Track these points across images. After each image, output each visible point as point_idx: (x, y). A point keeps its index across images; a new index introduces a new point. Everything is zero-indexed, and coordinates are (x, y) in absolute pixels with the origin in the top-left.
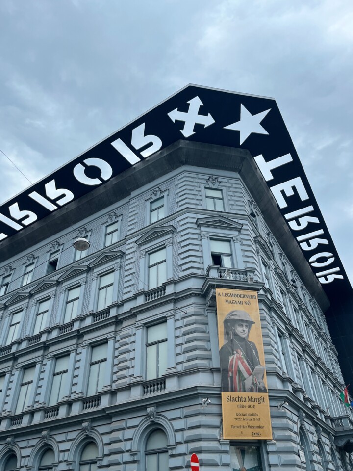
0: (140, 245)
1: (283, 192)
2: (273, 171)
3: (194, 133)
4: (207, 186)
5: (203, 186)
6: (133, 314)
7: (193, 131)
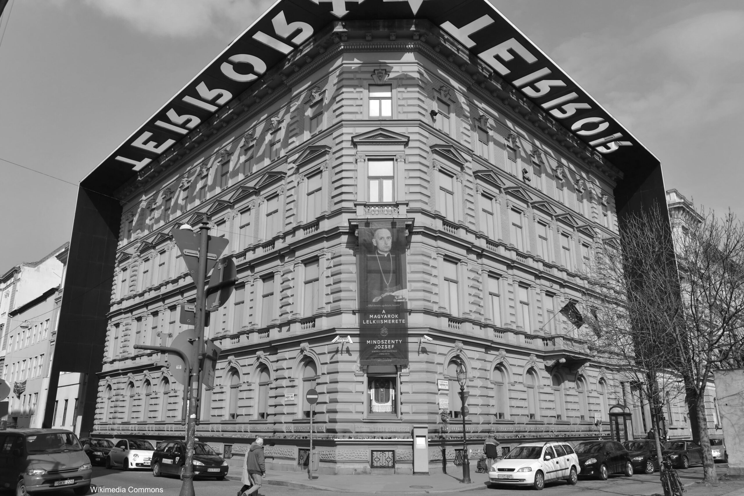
0: (300, 166)
1: (497, 57)
2: (472, 37)
3: (348, 11)
4: (372, 82)
5: (366, 83)
6: (291, 250)
7: (347, 10)
